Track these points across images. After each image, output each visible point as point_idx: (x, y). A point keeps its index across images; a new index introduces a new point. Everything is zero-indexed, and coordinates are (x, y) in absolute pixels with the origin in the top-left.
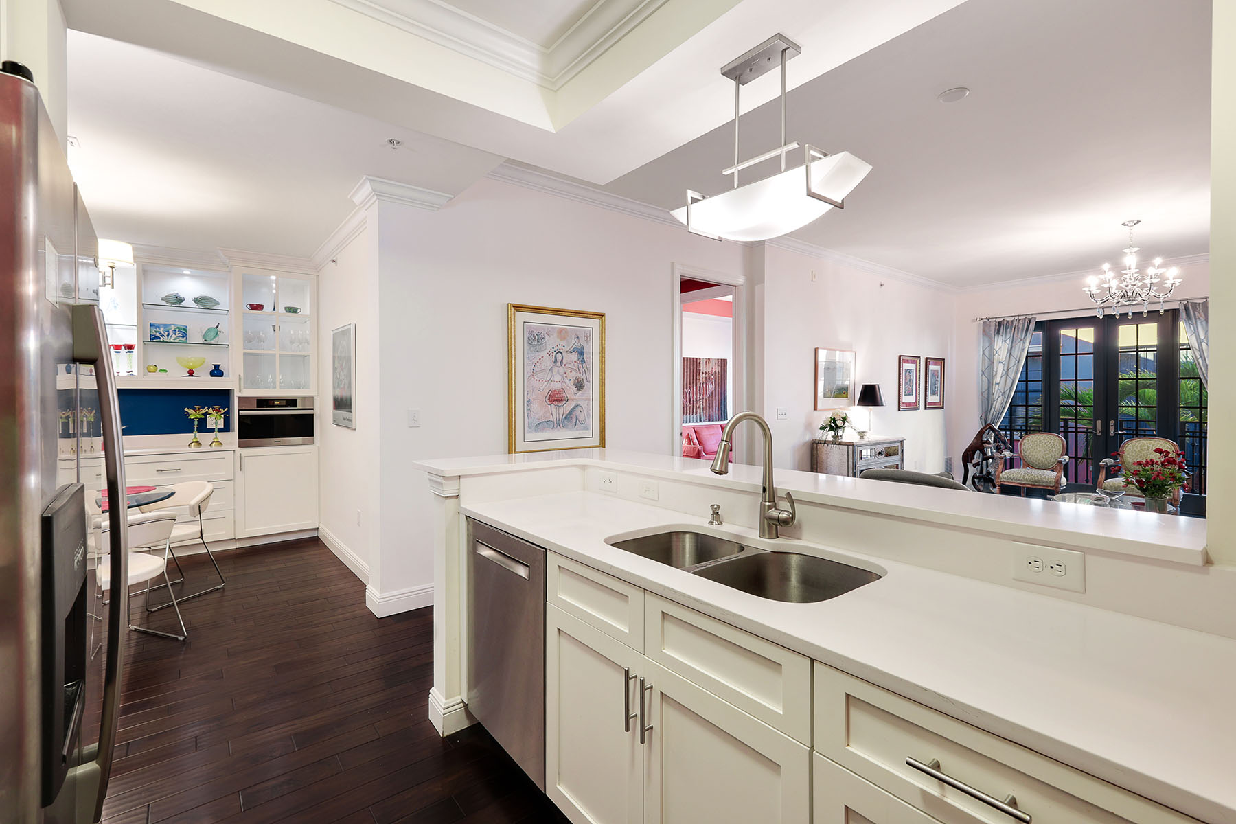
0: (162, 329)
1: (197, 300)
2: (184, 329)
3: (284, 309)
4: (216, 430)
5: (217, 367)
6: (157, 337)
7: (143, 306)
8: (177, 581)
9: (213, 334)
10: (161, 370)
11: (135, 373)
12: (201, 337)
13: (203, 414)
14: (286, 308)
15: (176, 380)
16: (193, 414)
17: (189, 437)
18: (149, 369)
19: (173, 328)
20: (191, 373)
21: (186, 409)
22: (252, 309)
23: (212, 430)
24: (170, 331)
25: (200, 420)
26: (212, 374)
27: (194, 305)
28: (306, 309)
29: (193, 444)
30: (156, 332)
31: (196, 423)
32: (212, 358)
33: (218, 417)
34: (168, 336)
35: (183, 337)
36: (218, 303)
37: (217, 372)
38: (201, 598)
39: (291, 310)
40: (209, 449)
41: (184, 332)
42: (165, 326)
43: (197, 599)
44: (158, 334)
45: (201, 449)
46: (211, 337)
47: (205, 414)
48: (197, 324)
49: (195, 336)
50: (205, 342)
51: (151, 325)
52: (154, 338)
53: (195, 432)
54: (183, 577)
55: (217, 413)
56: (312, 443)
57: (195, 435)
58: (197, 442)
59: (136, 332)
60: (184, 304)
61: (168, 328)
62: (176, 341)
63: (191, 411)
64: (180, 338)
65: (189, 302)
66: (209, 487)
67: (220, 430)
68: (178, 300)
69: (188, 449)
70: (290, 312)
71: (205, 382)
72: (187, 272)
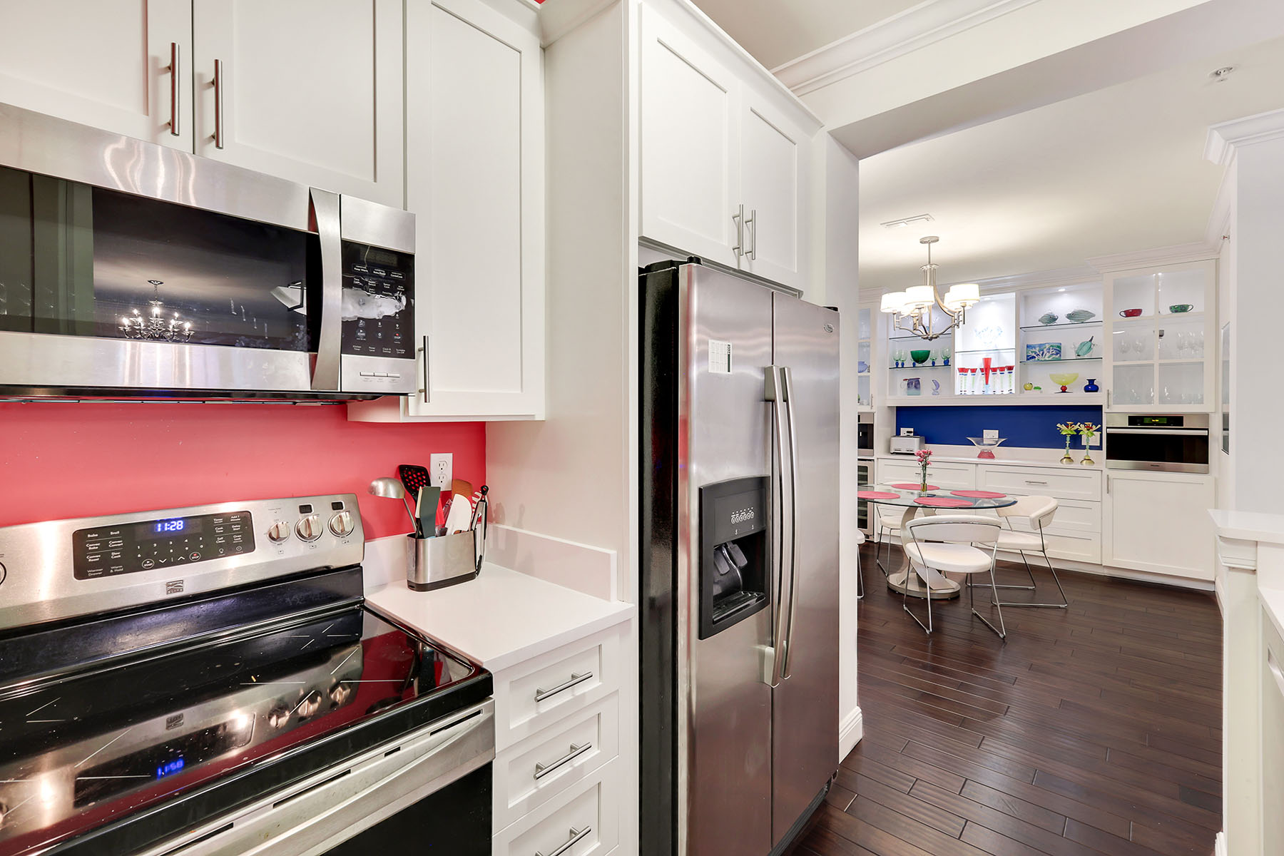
0: (1038, 349)
1: (1070, 316)
2: (1058, 347)
3: (1168, 309)
4: (1088, 447)
5: (1091, 381)
6: (1034, 357)
7: (1021, 329)
8: (1030, 588)
9: (1085, 348)
10: (1035, 388)
11: (1013, 391)
12: (1074, 353)
13: (1075, 431)
14: (1171, 308)
15: (1049, 396)
16: (1065, 430)
17: (1061, 453)
18: (1025, 386)
19: (1047, 346)
20: (1064, 390)
21: (1058, 425)
22: (1127, 316)
23: (1084, 447)
24: (1045, 350)
25: (1072, 436)
26: (1087, 389)
27: (1068, 321)
28: (1199, 304)
29: (1065, 460)
30: (1032, 352)
31: (1068, 439)
32: (1085, 372)
33: (1089, 434)
34: (1042, 355)
35: (1057, 354)
36: (1093, 315)
37: (1092, 387)
38: (1040, 610)
39: (1179, 309)
40: (1080, 466)
41: (1058, 350)
42: (1040, 345)
43: (1036, 609)
44: (1034, 355)
45: (1072, 466)
46: (1086, 351)
47: (1077, 431)
48: (1070, 338)
49: (1069, 353)
50: (1079, 357)
51: (1028, 346)
52: (1030, 358)
53: (1068, 448)
54: (1035, 586)
55: (1088, 430)
56: (1206, 472)
57: (1067, 452)
58: (1070, 458)
59: (1014, 354)
60: (1058, 322)
61: (1042, 348)
62: (1050, 359)
63: (1063, 427)
64: (1054, 356)
65: (1063, 319)
66: (1053, 504)
67: (1092, 448)
68: (1052, 319)
69: (1060, 465)
70: (1176, 311)
71: (1079, 397)
72: (1062, 290)
